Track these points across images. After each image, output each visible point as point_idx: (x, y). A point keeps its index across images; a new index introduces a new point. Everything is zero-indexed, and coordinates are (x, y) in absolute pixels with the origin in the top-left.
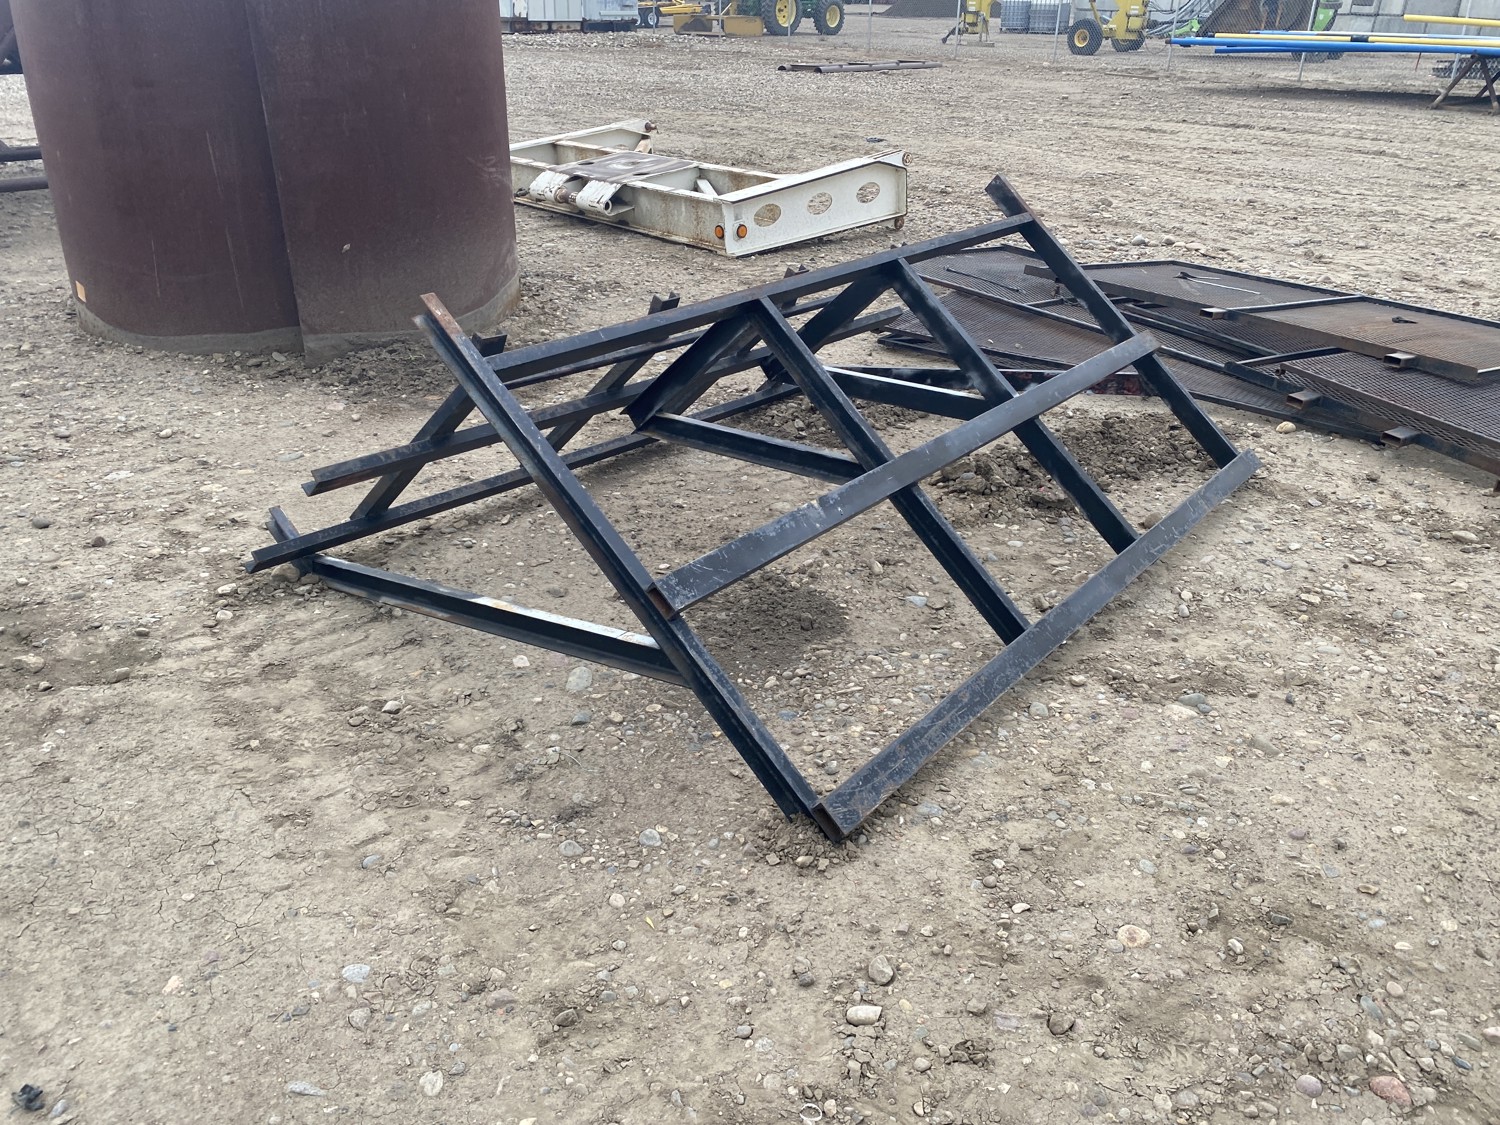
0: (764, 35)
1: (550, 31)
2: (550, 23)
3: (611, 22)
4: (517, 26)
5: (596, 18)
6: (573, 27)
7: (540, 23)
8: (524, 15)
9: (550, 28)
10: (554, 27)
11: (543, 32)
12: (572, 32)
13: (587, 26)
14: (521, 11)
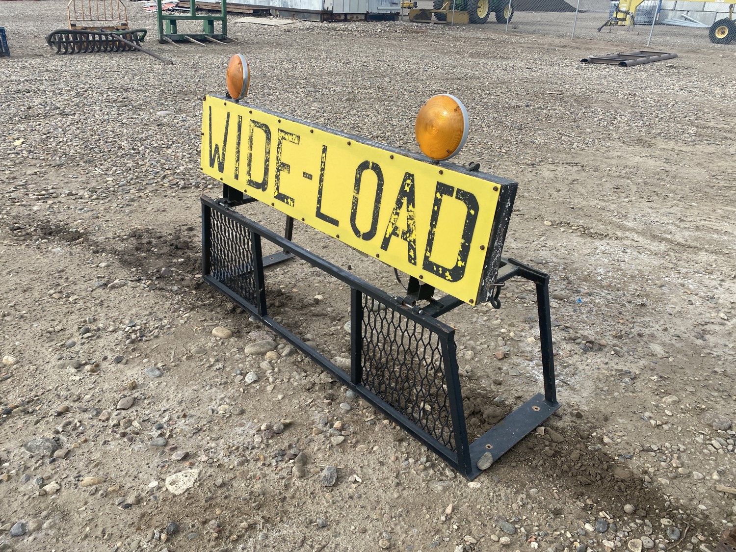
2: (346, 15)
3: (384, 14)
4: (325, 17)
5: (375, 11)
6: (361, 18)
7: (339, 14)
8: (330, 9)
9: (346, 18)
10: (349, 17)
11: (342, 21)
12: (361, 21)
13: (370, 17)
14: (329, 6)
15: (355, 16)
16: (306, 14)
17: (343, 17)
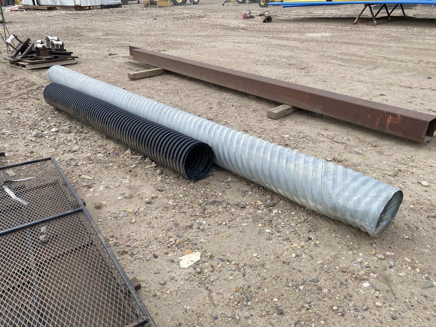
0: (172, 5)
1: (90, 9)
2: (89, 7)
3: (112, 5)
4: (77, 8)
5: (106, 4)
6: (98, 7)
7: (85, 7)
8: (79, 5)
9: (90, 8)
10: (91, 8)
11: (87, 10)
12: (97, 9)
13: (103, 7)
14: (78, 3)
15: (95, 7)
16: (70, 8)
17: (88, 8)
